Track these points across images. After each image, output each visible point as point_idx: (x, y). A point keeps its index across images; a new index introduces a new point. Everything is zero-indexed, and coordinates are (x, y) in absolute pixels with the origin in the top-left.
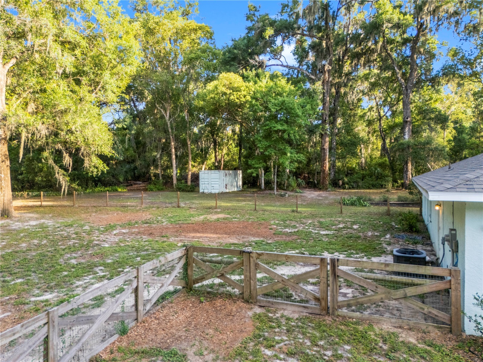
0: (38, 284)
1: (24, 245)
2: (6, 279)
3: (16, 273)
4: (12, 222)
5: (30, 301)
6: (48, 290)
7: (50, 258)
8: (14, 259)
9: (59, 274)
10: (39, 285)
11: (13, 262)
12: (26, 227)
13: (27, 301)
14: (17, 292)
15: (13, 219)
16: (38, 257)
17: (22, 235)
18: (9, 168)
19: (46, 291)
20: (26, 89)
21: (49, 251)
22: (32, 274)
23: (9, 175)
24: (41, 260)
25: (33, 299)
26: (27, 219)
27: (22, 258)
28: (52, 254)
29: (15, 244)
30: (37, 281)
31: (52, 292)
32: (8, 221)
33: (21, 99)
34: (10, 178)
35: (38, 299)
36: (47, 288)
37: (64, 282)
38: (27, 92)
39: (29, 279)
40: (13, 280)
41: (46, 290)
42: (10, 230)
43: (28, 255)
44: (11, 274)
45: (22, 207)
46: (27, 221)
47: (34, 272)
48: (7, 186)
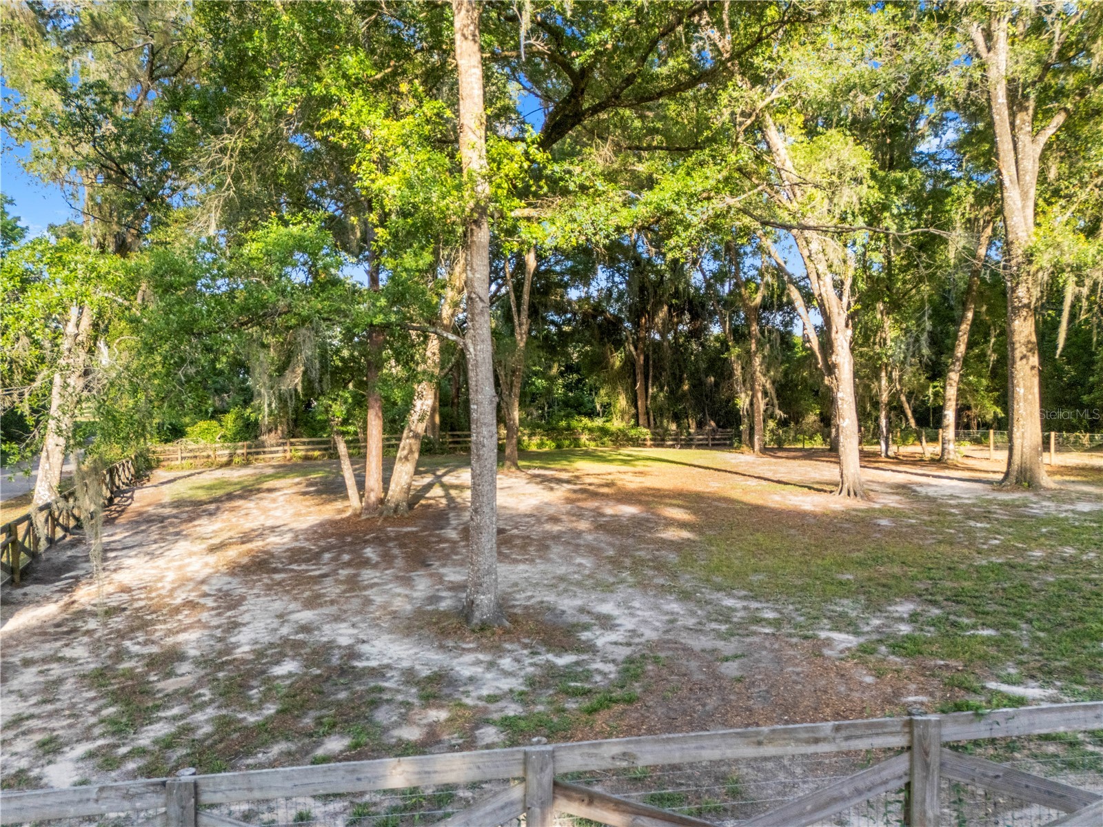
0: (1023, 651)
1: (1038, 553)
2: (960, 620)
3: (987, 613)
4: (1034, 499)
5: (983, 688)
6: (1039, 675)
7: (1083, 597)
8: (997, 581)
9: (1087, 644)
10: (1024, 658)
11: (992, 586)
12: (1063, 515)
13: (976, 685)
14: (967, 655)
15: (1042, 492)
16: (1055, 589)
17: (1044, 530)
18: (1035, 372)
19: (1033, 677)
20: (1087, 178)
21: (1089, 581)
22: (1024, 626)
23: (1036, 390)
24: (1059, 596)
25: (992, 685)
26: (1074, 495)
27: (1016, 582)
28: (1095, 589)
29: (1018, 549)
30: (1025, 645)
31: (1047, 684)
32: (1029, 495)
33: (1073, 208)
34: (1037, 396)
35: (1004, 688)
36: (1040, 669)
37: (1091, 668)
38: (1090, 186)
39: (1007, 635)
40: (974, 627)
41: (1034, 673)
42: (1021, 516)
43: (1035, 579)
44: (976, 613)
45: (1076, 468)
46: (1072, 502)
47: (1029, 621)
48: (1031, 414)
